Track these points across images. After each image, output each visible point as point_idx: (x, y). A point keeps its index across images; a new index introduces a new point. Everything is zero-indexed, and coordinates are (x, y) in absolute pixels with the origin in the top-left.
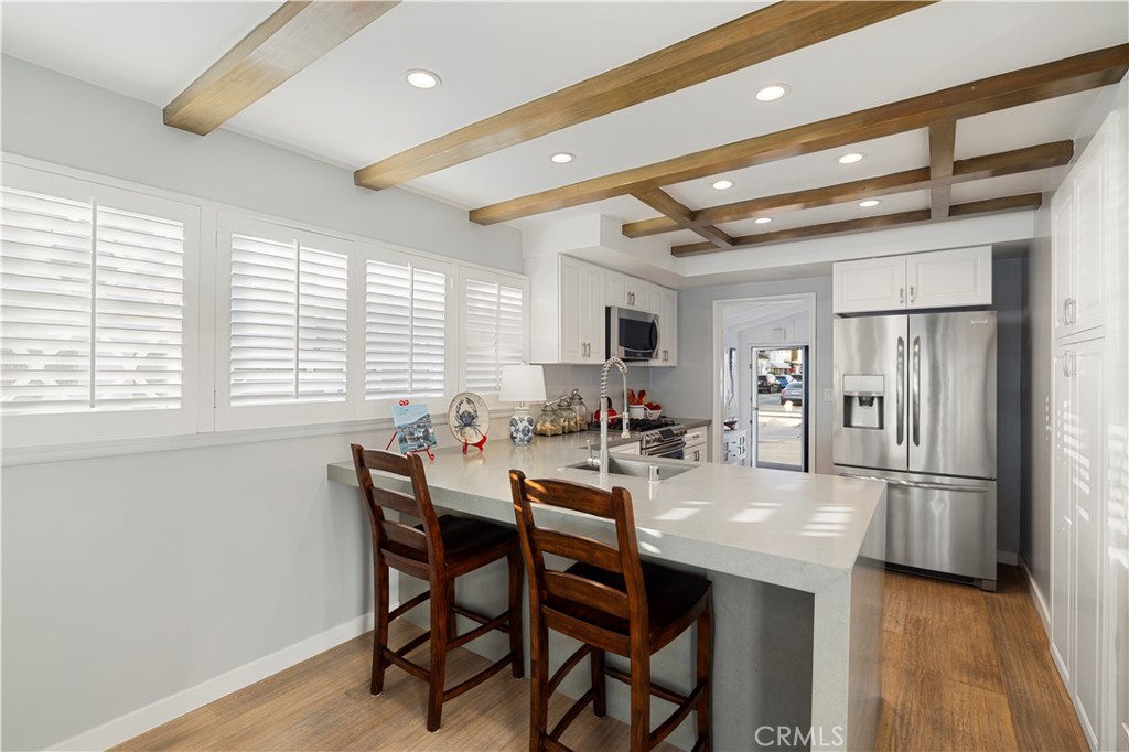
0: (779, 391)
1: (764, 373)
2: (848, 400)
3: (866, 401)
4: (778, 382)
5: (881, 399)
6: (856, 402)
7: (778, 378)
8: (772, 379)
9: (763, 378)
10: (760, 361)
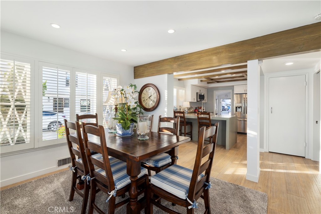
0: (228, 110)
1: (224, 105)
2: (236, 107)
3: (239, 108)
4: (228, 108)
5: (241, 107)
6: (238, 108)
7: (228, 107)
8: (226, 107)
9: (224, 107)
10: (222, 102)
